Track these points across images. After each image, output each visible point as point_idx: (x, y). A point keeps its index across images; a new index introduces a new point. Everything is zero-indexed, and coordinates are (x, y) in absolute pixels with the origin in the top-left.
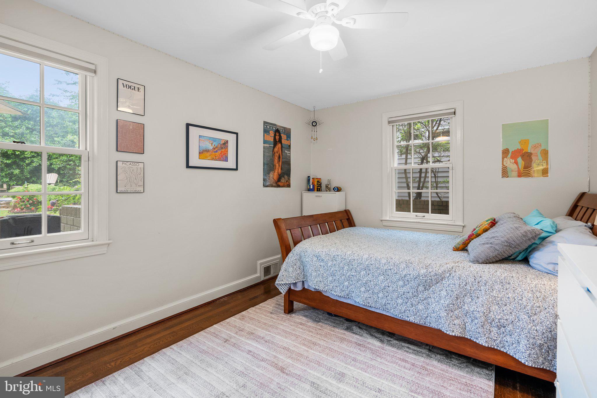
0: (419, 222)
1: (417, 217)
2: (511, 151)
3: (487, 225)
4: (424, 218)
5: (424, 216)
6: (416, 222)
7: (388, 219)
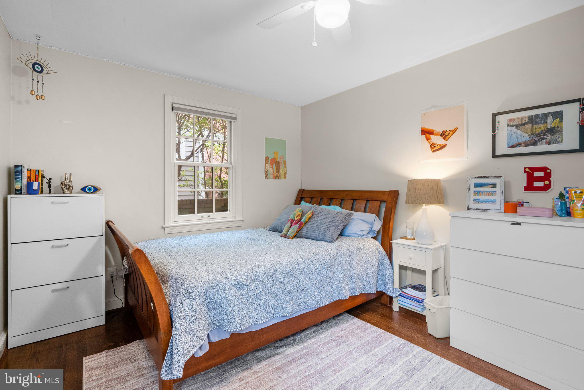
0: (208, 223)
1: (202, 218)
2: (270, 158)
3: (311, 214)
4: (209, 218)
5: (209, 216)
6: (206, 223)
7: (171, 225)
